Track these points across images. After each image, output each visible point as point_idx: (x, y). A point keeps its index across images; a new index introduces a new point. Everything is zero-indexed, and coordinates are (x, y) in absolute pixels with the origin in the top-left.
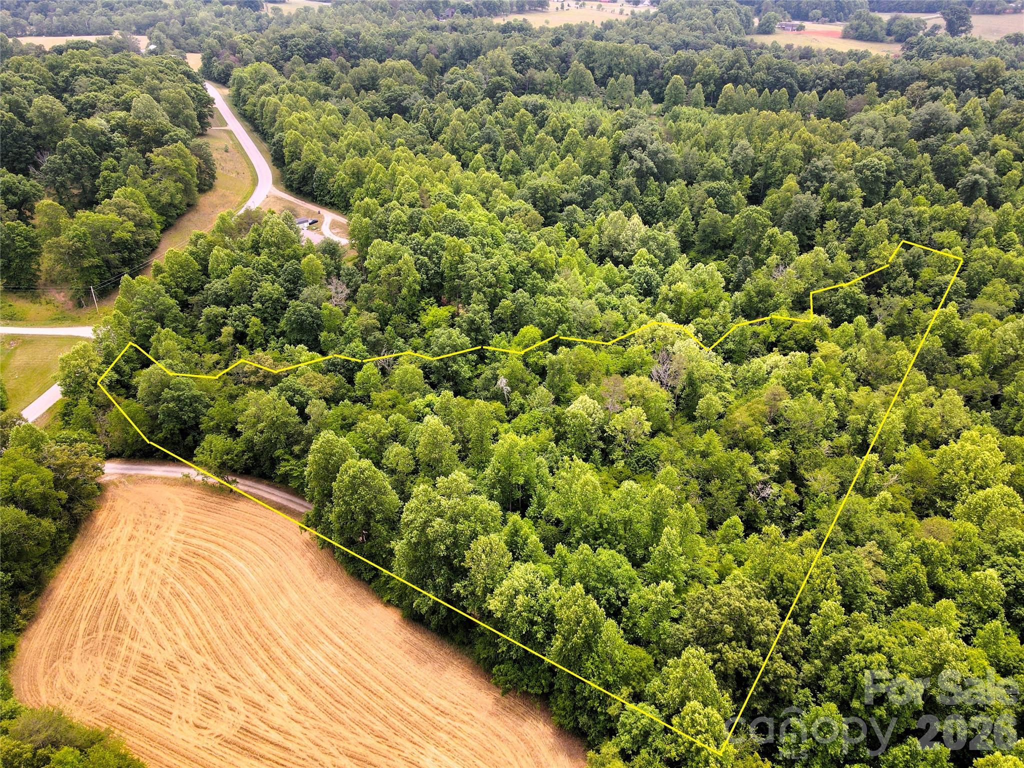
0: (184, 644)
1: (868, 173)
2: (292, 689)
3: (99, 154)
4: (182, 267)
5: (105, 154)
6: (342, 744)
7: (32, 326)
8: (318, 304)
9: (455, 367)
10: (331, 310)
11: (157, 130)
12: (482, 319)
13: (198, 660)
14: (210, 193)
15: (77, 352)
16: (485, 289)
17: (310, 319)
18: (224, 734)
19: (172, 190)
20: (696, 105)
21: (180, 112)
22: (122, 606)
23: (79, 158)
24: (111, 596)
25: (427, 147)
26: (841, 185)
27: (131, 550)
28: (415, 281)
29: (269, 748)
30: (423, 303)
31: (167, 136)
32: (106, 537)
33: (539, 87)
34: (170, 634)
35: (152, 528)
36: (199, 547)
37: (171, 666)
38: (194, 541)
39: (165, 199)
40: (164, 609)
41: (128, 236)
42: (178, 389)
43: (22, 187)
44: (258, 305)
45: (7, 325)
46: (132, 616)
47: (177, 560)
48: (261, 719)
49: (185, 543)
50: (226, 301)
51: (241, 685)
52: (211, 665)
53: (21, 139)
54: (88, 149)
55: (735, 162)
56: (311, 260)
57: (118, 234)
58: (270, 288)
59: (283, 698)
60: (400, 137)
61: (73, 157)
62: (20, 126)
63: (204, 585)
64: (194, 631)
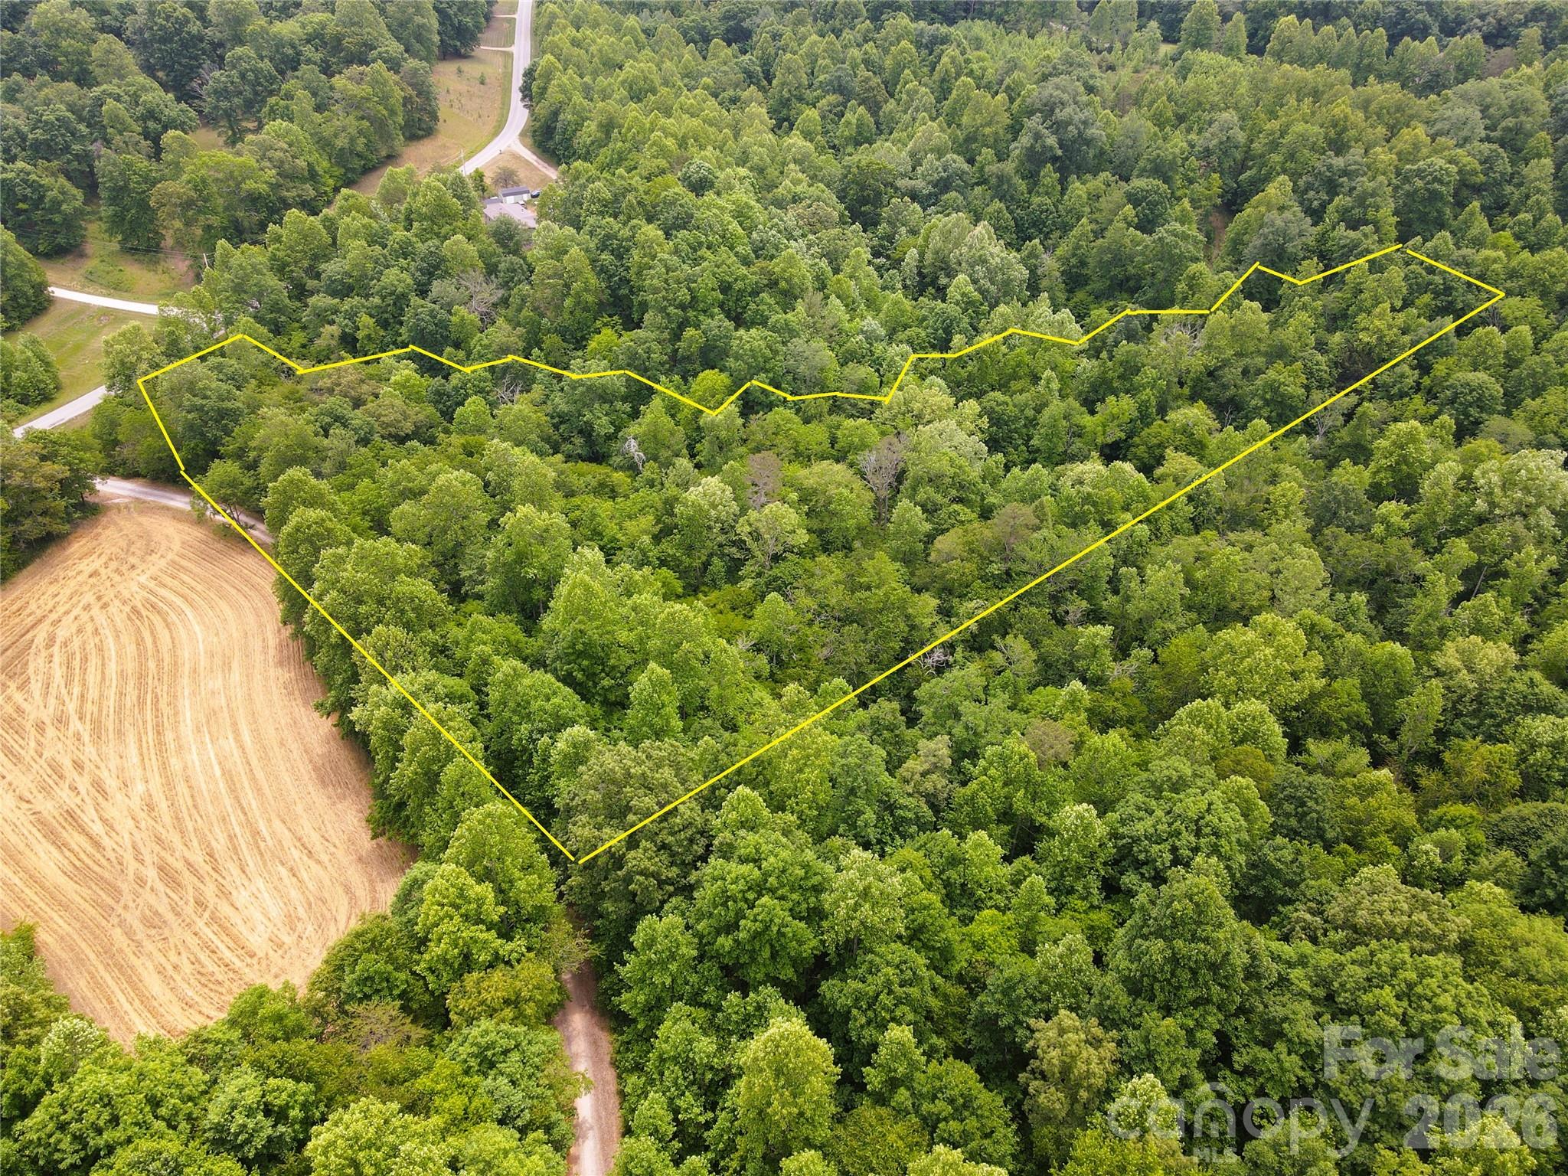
0: (71, 707)
1: (1419, 183)
2: (156, 782)
3: (282, 73)
4: (305, 237)
5: (289, 73)
6: (163, 853)
7: (136, 300)
8: (448, 308)
9: (588, 416)
10: (463, 319)
11: (365, 44)
12: (648, 351)
13: (75, 724)
14: (426, 141)
15: (123, 334)
16: (671, 310)
17: (431, 327)
18: (45, 813)
19: (353, 131)
20: (1230, 50)
21: (410, 20)
22: (33, 650)
23: (250, 76)
24: (29, 636)
25: (739, 92)
26: (1361, 201)
27: (85, 588)
28: (587, 290)
29: (82, 840)
30: (598, 324)
31: (375, 53)
32: (66, 569)
33: (987, 8)
34: (64, 691)
35: (124, 568)
36: (163, 599)
37: (40, 727)
38: (162, 591)
39: (341, 142)
40: (76, 663)
41: (263, 188)
42: (205, 397)
43: (167, 112)
44: (377, 300)
45: (109, 295)
46: (36, 664)
47: (127, 609)
48: (97, 807)
49: (151, 592)
50: (342, 290)
51: (102, 765)
52: (86, 738)
53: (195, 46)
54: (266, 65)
55: (1207, 150)
56: (456, 243)
57: (249, 185)
58: (398, 277)
59: (140, 788)
60: (708, 75)
61: (243, 76)
62: (195, 27)
63: (140, 643)
64: (93, 693)
